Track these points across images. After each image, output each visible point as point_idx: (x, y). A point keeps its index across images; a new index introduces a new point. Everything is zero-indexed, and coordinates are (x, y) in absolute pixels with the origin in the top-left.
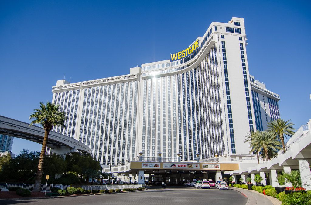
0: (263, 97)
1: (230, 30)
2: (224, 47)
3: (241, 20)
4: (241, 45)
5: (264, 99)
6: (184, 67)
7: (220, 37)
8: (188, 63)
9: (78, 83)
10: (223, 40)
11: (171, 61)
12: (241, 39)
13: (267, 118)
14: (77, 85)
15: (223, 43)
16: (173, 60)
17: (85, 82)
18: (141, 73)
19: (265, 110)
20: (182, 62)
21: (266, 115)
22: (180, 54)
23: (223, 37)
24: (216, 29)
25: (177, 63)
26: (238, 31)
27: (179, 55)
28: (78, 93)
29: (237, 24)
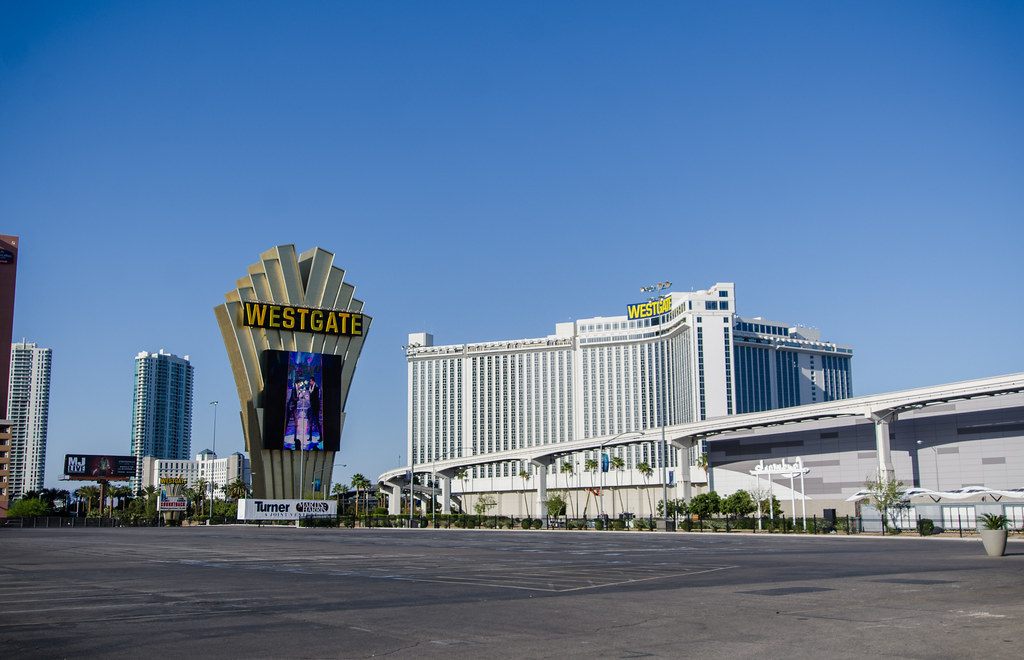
0: (812, 357)
1: (711, 305)
2: (700, 336)
3: (728, 287)
4: (726, 330)
5: (812, 362)
6: (651, 335)
7: (696, 320)
8: (656, 328)
9: (459, 347)
10: (700, 325)
11: (629, 319)
12: (726, 320)
13: (814, 394)
14: (456, 351)
15: (700, 329)
16: (631, 317)
17: (473, 345)
18: (576, 336)
19: (813, 378)
20: (647, 324)
21: (814, 389)
22: (644, 308)
23: (699, 320)
24: (690, 308)
25: (640, 325)
26: (724, 306)
27: (642, 311)
28: (460, 364)
29: (723, 294)
